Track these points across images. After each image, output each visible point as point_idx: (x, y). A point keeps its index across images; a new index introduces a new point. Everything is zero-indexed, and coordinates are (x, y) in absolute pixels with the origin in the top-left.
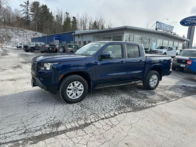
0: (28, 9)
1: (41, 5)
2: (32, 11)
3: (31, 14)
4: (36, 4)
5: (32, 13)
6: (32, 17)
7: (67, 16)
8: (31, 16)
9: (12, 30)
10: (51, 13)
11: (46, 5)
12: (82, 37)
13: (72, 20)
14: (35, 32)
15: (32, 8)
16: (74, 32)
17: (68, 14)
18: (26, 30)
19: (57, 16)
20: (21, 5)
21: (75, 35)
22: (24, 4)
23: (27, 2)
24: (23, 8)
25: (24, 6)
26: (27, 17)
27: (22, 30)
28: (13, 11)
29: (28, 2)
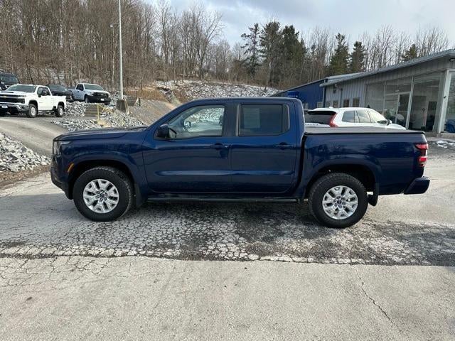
0: (256, 40)
1: (281, 28)
2: (263, 45)
3: (261, 51)
4: (272, 28)
5: (262, 48)
6: (263, 56)
7: (340, 43)
8: (262, 54)
9: (223, 86)
10: (302, 41)
11: (292, 27)
12: (342, 90)
13: (351, 51)
14: (263, 88)
15: (263, 38)
16: (327, 80)
17: (343, 37)
18: (246, 86)
19: (313, 47)
20: (244, 35)
21: (326, 87)
22: (249, 32)
23: (254, 27)
24: (248, 40)
25: (248, 36)
26: (253, 57)
27: (239, 86)
28: (231, 49)
29: (256, 26)
